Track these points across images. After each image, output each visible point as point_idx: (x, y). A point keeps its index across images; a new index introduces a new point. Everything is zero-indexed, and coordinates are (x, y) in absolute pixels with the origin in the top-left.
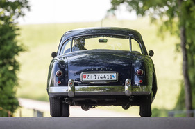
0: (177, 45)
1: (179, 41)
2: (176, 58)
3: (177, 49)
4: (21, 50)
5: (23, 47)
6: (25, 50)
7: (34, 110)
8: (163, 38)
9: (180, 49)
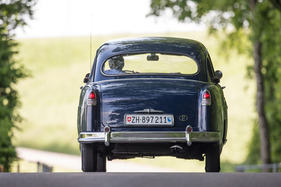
0: (249, 68)
1: (251, 62)
2: (246, 88)
3: (249, 74)
4: (21, 76)
5: (23, 71)
6: (26, 76)
7: (39, 163)
8: (227, 58)
9: (253, 73)
